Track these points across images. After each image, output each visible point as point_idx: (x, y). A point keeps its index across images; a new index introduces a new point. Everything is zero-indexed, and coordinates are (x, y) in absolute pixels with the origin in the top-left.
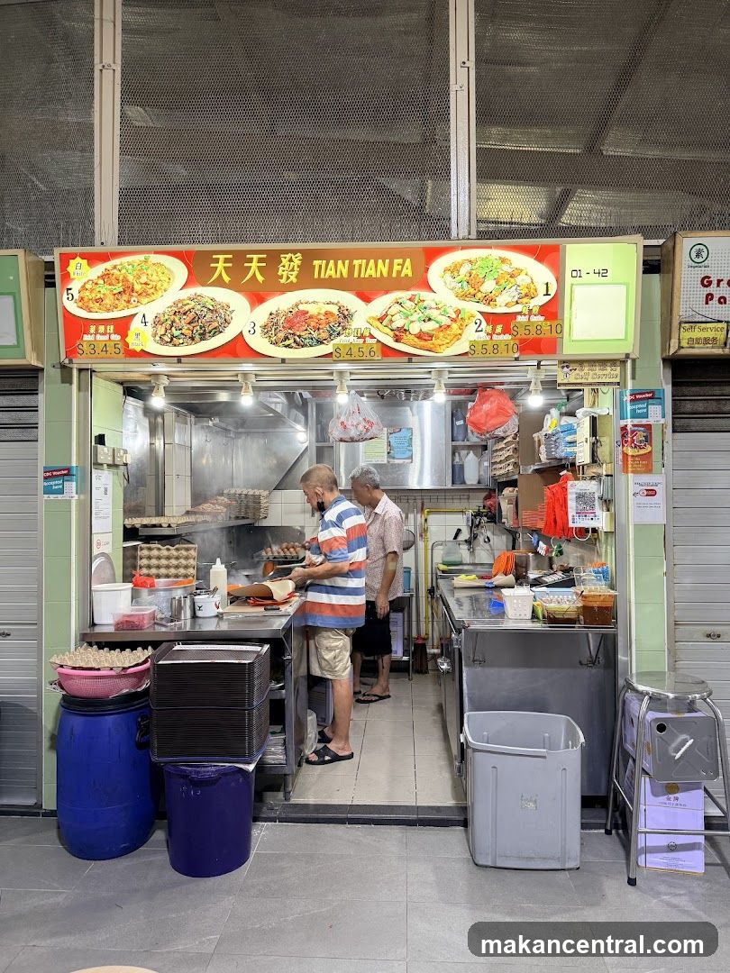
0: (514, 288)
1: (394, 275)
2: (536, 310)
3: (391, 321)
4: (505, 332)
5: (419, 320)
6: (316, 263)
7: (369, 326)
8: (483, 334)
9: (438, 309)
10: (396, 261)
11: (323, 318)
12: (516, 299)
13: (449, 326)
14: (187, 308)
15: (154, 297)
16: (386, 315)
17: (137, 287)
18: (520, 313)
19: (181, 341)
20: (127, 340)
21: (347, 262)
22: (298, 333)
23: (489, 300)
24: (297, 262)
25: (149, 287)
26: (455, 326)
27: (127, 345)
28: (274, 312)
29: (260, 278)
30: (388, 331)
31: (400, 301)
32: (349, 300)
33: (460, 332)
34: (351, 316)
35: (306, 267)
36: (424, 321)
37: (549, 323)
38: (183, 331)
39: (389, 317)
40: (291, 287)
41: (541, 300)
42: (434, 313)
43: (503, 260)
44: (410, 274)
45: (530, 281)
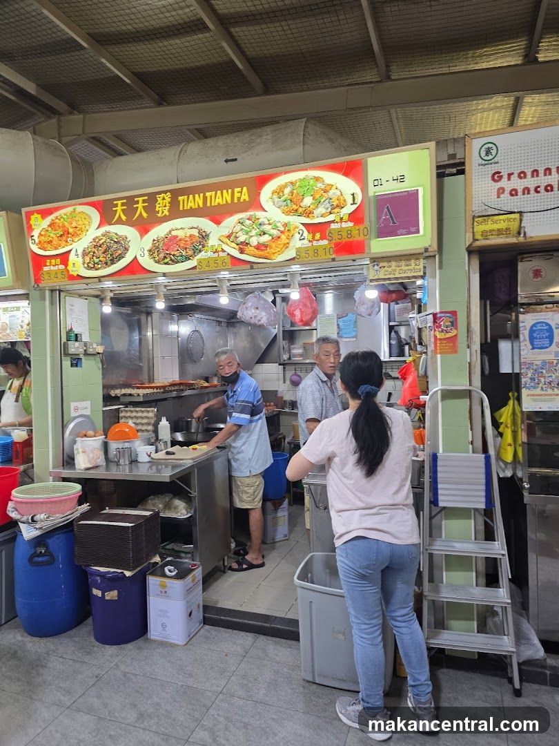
0: (327, 201)
1: (236, 201)
2: (346, 218)
3: (236, 237)
4: (322, 238)
5: (257, 235)
6: (181, 198)
7: (221, 243)
8: (305, 242)
9: (269, 224)
10: (237, 190)
11: (188, 240)
12: (330, 209)
13: (279, 237)
14: (101, 242)
15: (81, 236)
16: (232, 233)
17: (71, 230)
18: (333, 222)
19: (100, 266)
20: (68, 268)
21: (202, 195)
22: (173, 253)
23: (308, 213)
24: (168, 200)
25: (78, 229)
26: (283, 237)
27: (68, 271)
28: (156, 239)
29: (145, 215)
30: (234, 245)
31: (241, 221)
32: (205, 224)
33: (287, 241)
34: (207, 235)
35: (174, 203)
36: (260, 235)
37: (357, 228)
38: (101, 259)
39: (233, 235)
40: (165, 219)
41: (349, 209)
42: (267, 228)
43: (317, 179)
44: (247, 199)
45: (339, 193)
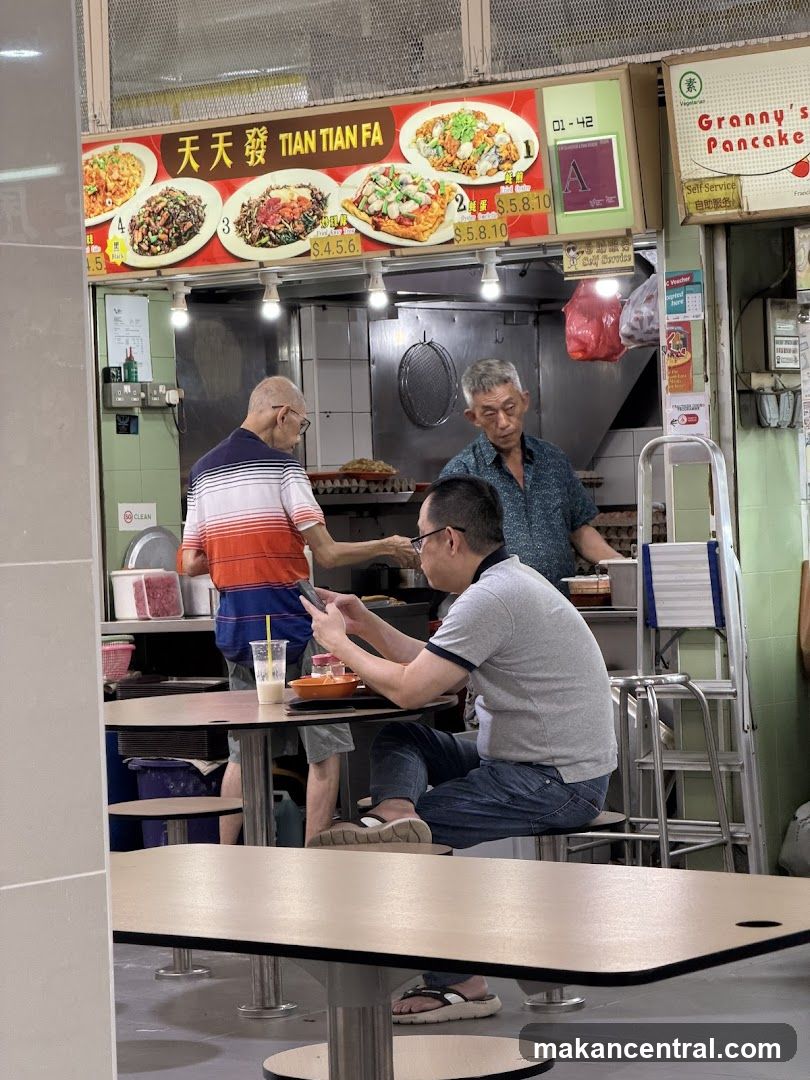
0: (493, 150)
1: (364, 144)
2: (519, 178)
3: (368, 204)
4: (490, 208)
5: (397, 200)
6: (282, 137)
7: (345, 212)
8: (467, 214)
9: (415, 183)
10: (365, 126)
11: (296, 206)
12: (497, 164)
13: (429, 206)
14: (160, 206)
15: (127, 196)
16: (361, 197)
17: (111, 185)
18: (503, 183)
19: (158, 248)
20: (107, 251)
21: (313, 132)
22: (273, 228)
23: (468, 169)
24: (263, 138)
25: (122, 183)
26: (435, 205)
27: (107, 257)
28: (246, 203)
29: (228, 162)
30: (364, 216)
31: (374, 177)
32: (319, 179)
33: (442, 212)
34: (325, 200)
35: (273, 145)
36: (402, 201)
37: (536, 194)
38: (160, 235)
39: (364, 198)
40: (260, 170)
41: (524, 164)
42: (411, 189)
43: (478, 115)
44: (381, 143)
45: (508, 140)
